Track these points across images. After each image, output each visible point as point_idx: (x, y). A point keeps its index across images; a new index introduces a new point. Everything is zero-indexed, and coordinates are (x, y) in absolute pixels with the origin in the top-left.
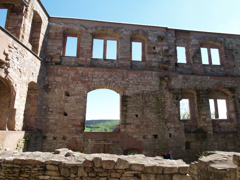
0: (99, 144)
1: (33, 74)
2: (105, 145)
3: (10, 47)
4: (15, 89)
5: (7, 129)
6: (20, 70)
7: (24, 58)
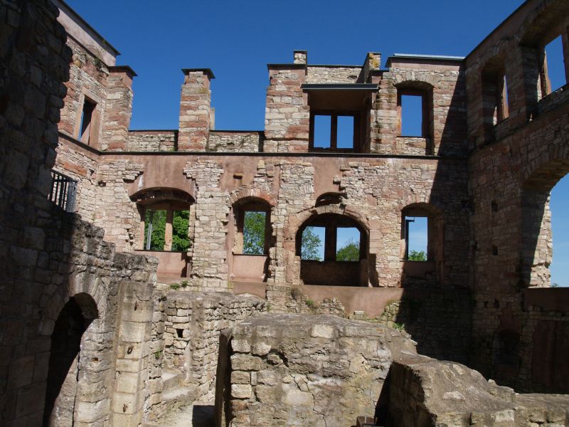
0: (546, 321)
1: (412, 190)
2: (556, 322)
3: (343, 171)
4: (367, 226)
5: (370, 285)
6: (372, 194)
7: (379, 174)
